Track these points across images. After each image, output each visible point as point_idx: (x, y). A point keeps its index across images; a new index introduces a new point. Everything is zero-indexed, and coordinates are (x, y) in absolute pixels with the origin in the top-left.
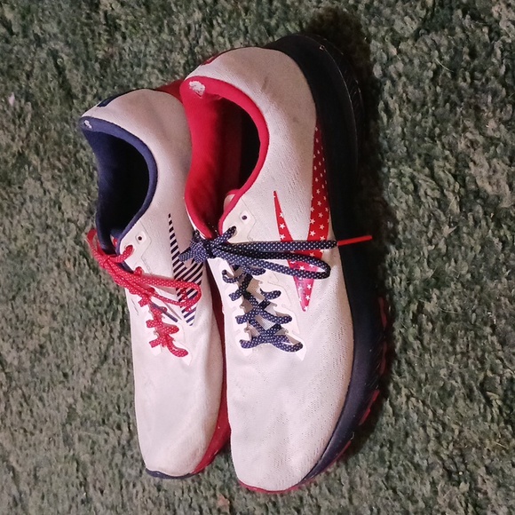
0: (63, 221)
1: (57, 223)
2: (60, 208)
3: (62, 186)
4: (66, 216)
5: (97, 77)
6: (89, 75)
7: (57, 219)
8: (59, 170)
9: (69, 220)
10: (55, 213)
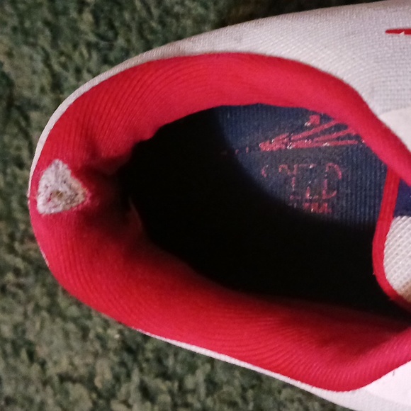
0: (46, 383)
1: (32, 389)
2: (31, 356)
3: (30, 307)
4: (52, 371)
5: (89, 45)
6: (68, 48)
7: (27, 380)
8: (17, 272)
9: (63, 378)
10: (23, 369)
